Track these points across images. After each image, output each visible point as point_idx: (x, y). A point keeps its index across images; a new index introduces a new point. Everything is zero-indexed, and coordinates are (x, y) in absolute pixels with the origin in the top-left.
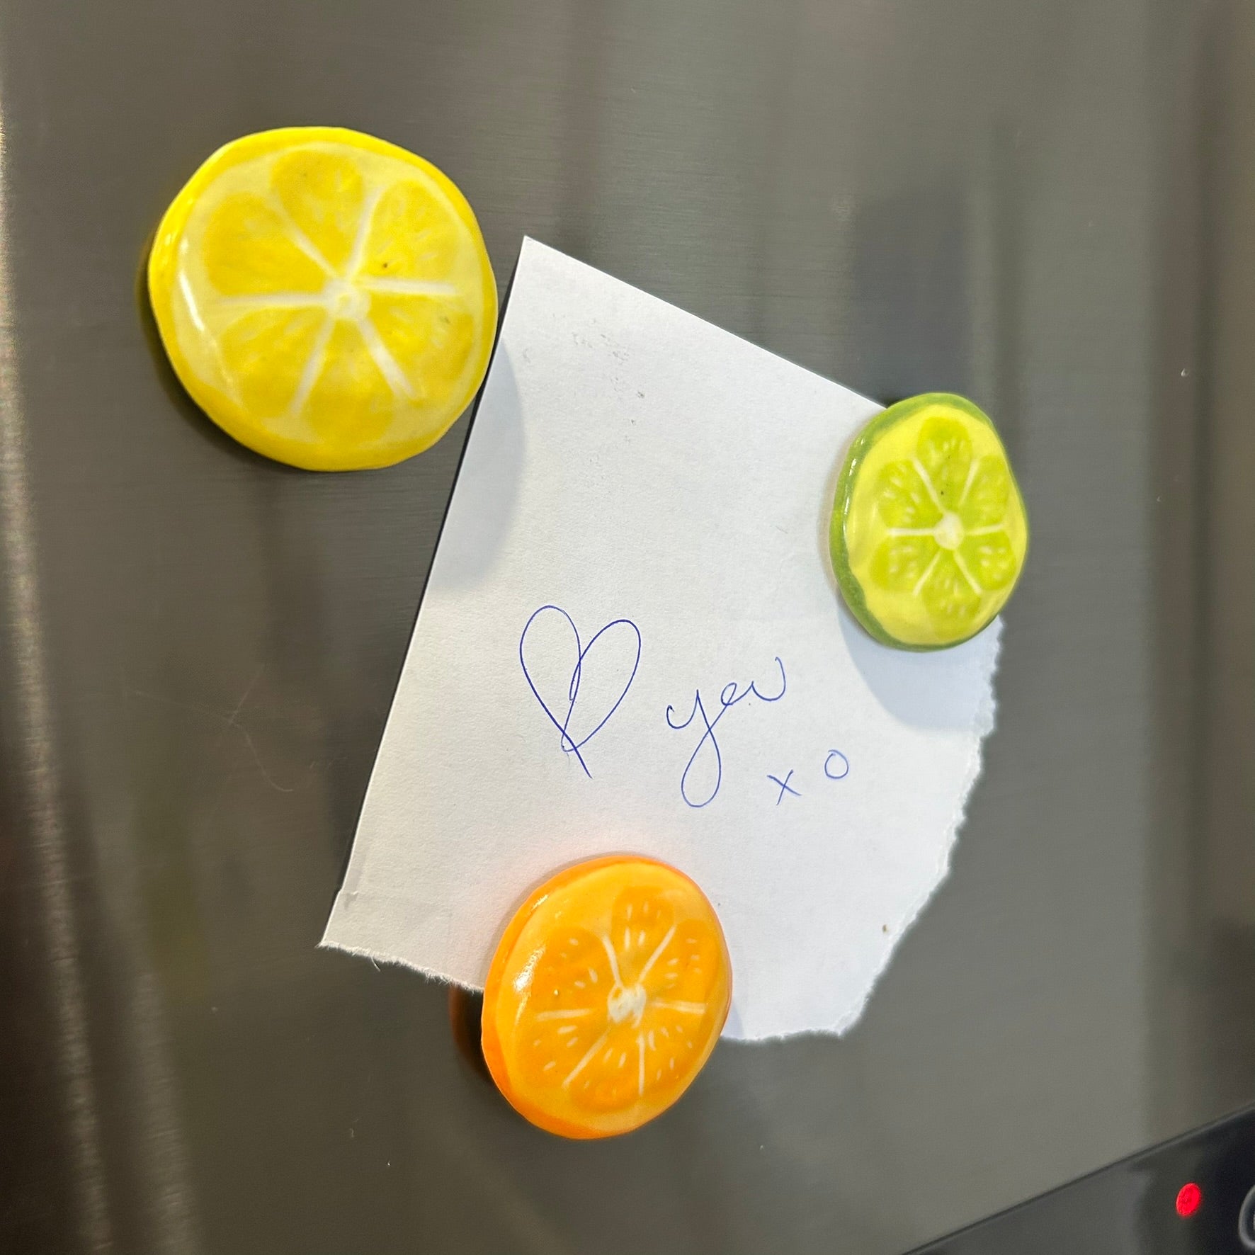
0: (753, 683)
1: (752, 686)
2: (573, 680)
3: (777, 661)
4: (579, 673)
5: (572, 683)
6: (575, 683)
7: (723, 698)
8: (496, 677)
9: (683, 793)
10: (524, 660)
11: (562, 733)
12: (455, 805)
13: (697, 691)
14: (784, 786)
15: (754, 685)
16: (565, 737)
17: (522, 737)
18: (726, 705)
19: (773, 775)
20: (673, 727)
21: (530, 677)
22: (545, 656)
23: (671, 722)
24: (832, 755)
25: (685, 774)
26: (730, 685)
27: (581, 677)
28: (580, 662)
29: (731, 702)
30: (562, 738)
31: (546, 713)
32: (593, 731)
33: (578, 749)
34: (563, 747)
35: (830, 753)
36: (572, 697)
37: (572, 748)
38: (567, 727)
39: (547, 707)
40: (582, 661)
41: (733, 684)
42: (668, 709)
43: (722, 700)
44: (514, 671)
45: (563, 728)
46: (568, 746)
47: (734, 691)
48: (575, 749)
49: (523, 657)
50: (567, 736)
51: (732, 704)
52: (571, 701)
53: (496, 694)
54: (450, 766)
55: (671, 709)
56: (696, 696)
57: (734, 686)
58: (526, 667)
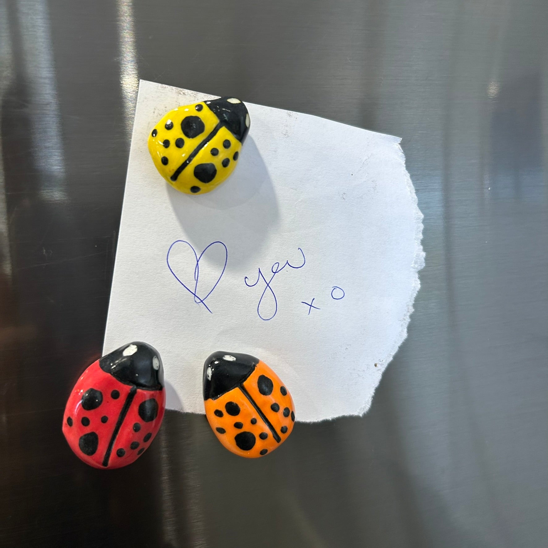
0: (287, 261)
1: (287, 262)
2: (195, 272)
3: (299, 249)
4: (198, 268)
5: (195, 273)
6: (197, 273)
7: (273, 270)
8: (158, 275)
9: (259, 315)
10: (170, 266)
11: (194, 295)
12: (148, 332)
13: (259, 268)
14: (311, 306)
15: (288, 262)
16: (196, 297)
17: (175, 299)
18: (275, 273)
19: (304, 302)
20: (249, 286)
21: (174, 273)
22: (180, 263)
23: (248, 284)
24: (334, 289)
25: (259, 306)
26: (275, 264)
27: (199, 270)
28: (197, 264)
29: (277, 271)
30: (195, 297)
31: (185, 287)
32: (209, 293)
33: (203, 301)
34: (196, 301)
35: (334, 288)
36: (196, 279)
37: (200, 301)
38: (196, 292)
39: (185, 285)
40: (199, 263)
41: (277, 263)
42: (245, 278)
43: (272, 271)
44: (166, 271)
45: (194, 293)
46: (198, 301)
47: (278, 266)
48: (202, 301)
49: (169, 265)
50: (197, 296)
51: (277, 272)
52: (196, 281)
53: (159, 282)
54: (142, 316)
55: (247, 278)
56: (259, 271)
57: (278, 264)
58: (171, 269)
